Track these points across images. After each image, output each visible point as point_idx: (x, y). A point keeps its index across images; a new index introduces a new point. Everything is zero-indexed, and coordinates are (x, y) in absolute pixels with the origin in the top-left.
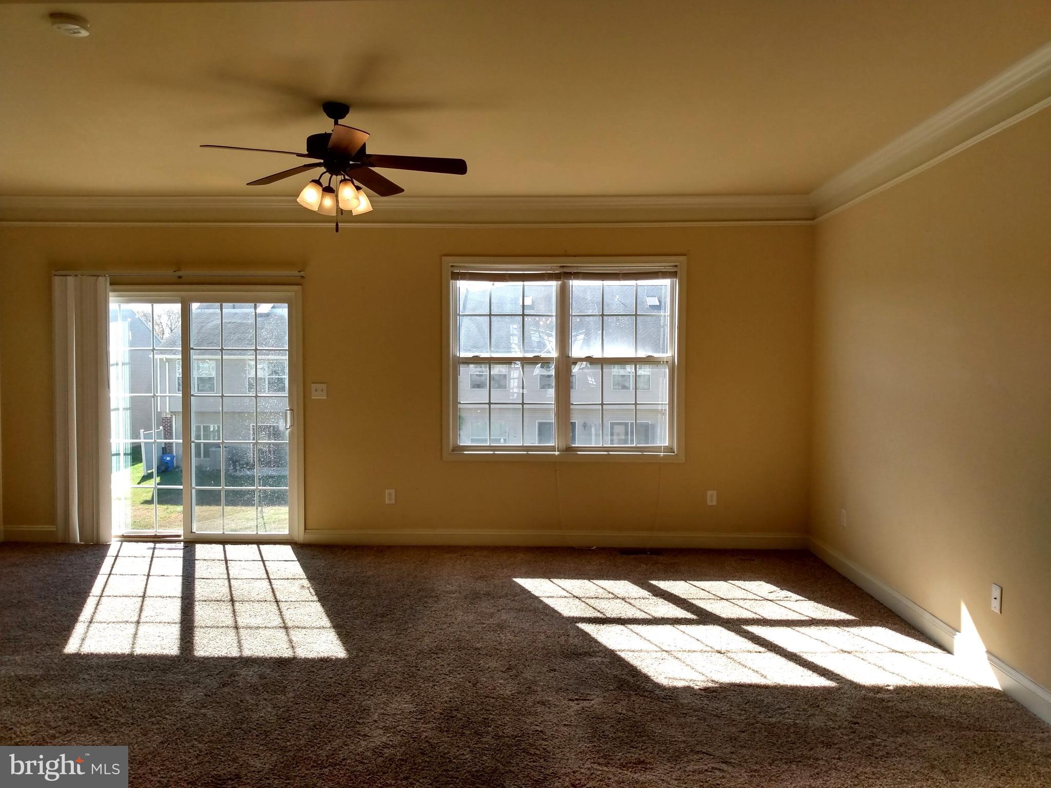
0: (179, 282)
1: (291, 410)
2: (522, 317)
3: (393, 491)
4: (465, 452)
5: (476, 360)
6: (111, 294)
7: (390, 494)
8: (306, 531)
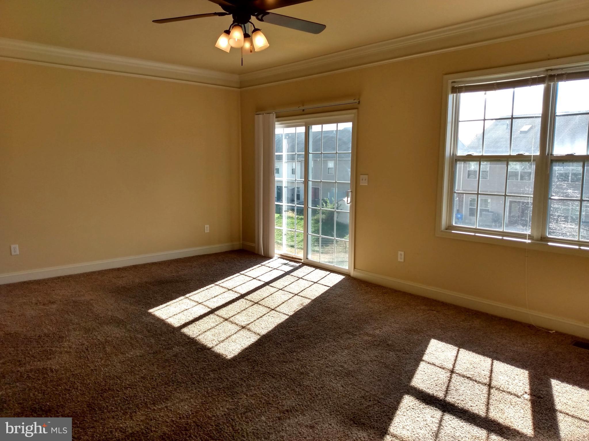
0: (303, 113)
1: (351, 192)
2: (511, 120)
3: (403, 253)
4: (453, 231)
5: (469, 158)
6: (276, 123)
7: (401, 255)
8: (355, 269)
